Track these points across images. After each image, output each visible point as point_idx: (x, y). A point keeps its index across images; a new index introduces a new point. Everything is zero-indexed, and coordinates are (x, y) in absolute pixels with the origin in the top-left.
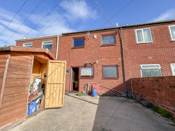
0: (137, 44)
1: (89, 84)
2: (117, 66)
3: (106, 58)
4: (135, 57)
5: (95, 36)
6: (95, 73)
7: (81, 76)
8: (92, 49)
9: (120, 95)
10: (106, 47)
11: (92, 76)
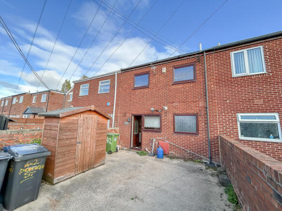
0: (233, 78)
1: (154, 140)
2: (196, 115)
3: (179, 102)
4: (228, 101)
5: (164, 69)
6: (163, 124)
7: (145, 128)
8: (159, 90)
9: (199, 160)
10: (180, 86)
11: (159, 129)
